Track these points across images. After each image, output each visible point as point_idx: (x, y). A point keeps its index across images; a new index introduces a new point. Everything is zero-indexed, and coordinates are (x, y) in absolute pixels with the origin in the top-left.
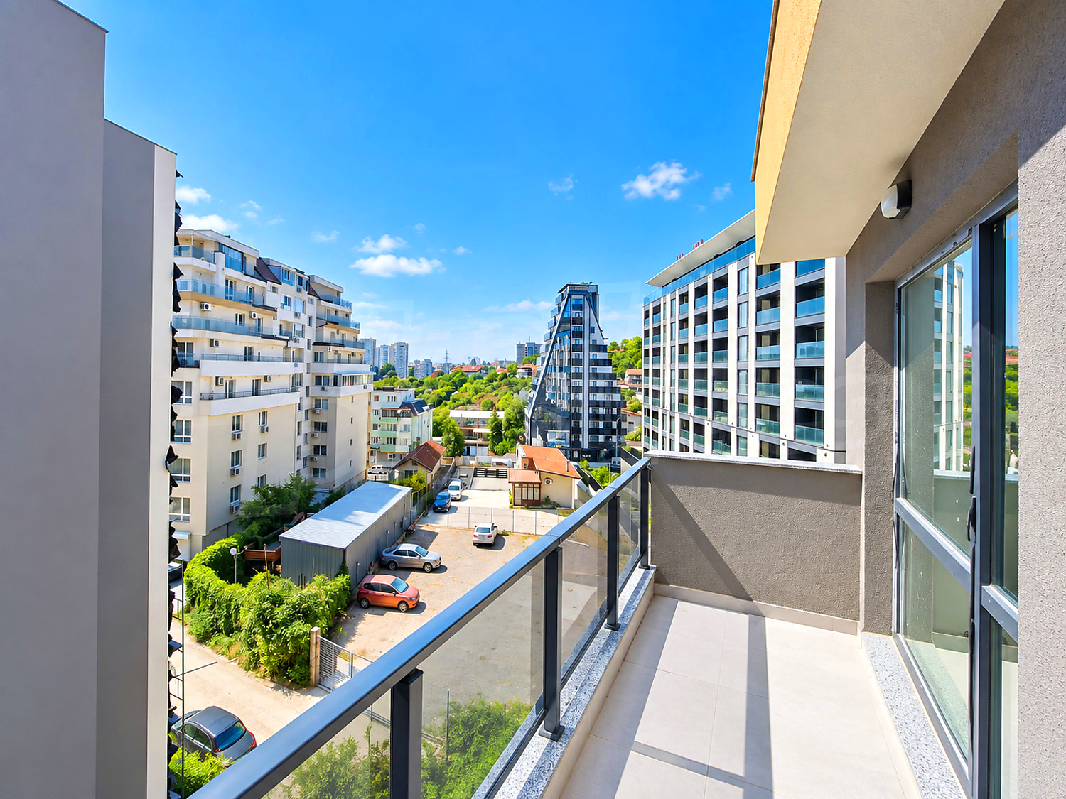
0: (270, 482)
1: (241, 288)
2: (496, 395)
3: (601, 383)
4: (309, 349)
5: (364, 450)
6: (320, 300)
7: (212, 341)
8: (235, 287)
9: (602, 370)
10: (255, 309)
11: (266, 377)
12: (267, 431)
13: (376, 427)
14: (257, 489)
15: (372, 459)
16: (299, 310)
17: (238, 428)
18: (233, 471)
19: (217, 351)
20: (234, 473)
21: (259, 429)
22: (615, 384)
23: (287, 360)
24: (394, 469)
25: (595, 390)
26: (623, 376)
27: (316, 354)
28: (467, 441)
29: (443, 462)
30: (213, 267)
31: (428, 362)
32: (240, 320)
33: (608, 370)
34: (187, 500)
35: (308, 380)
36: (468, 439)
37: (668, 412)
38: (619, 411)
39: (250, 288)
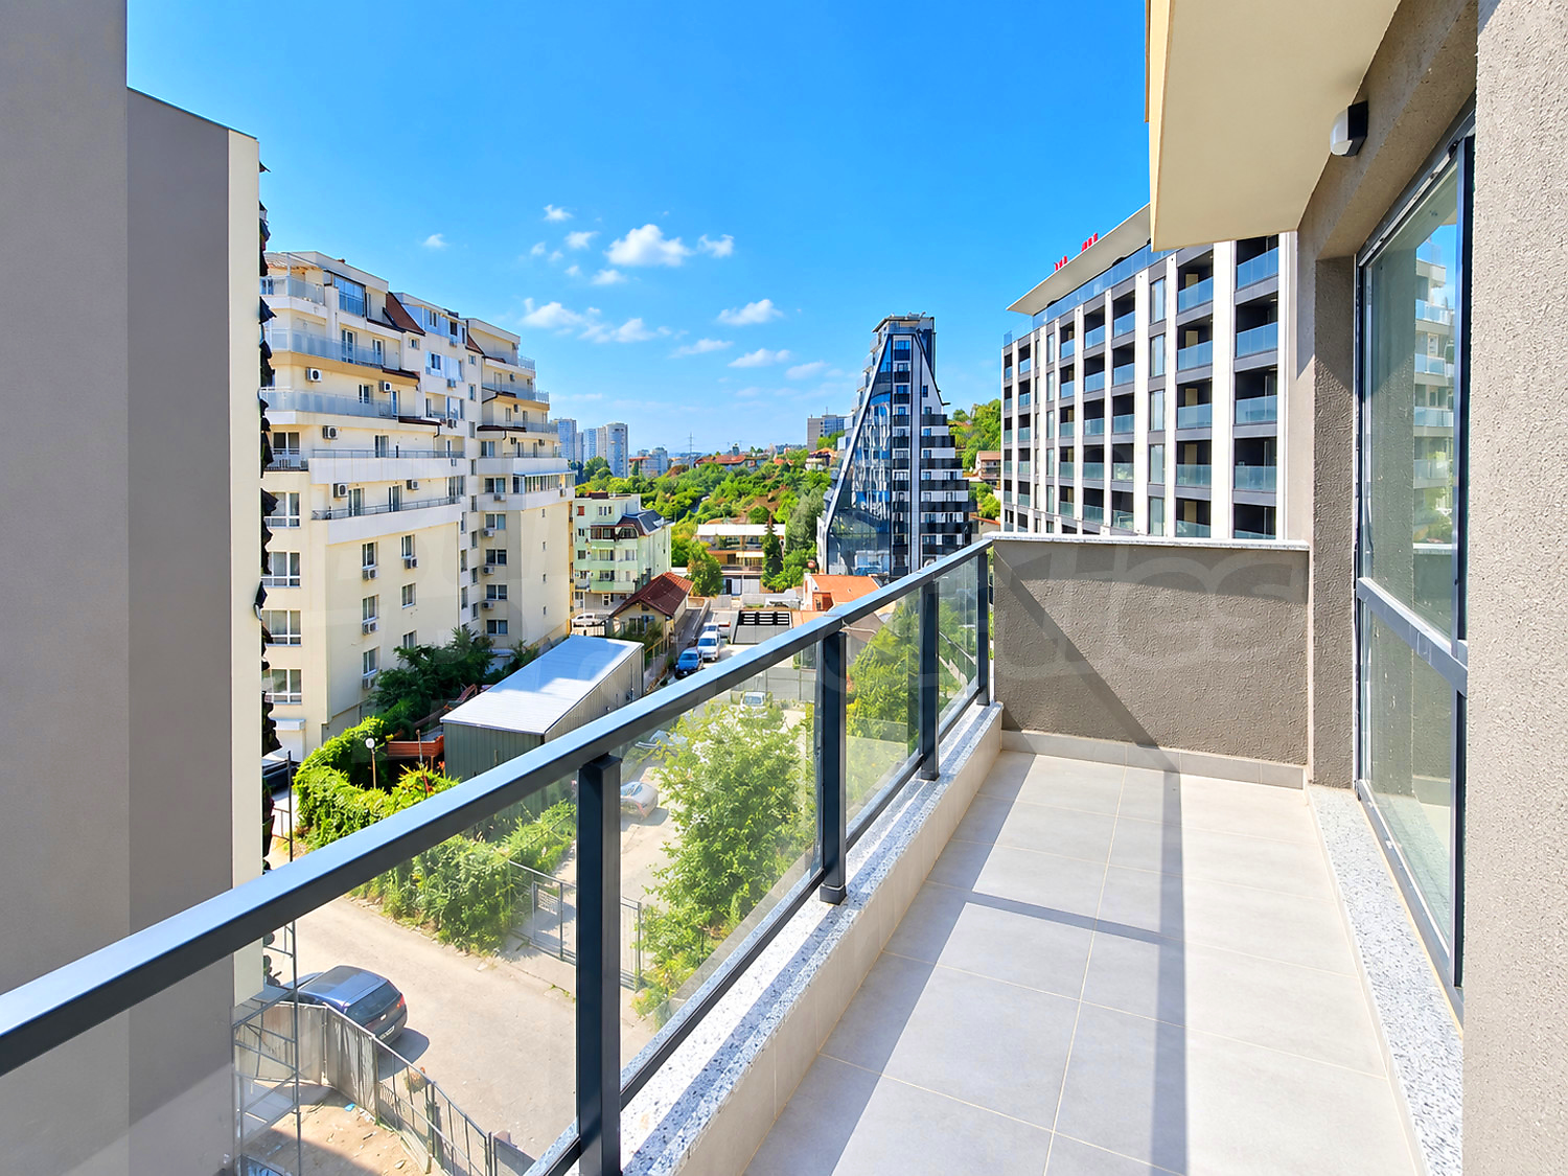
0: (423, 641)
1: (364, 343)
2: (773, 499)
3: (939, 474)
4: (473, 436)
5: (565, 589)
6: (485, 357)
7: (325, 429)
8: (356, 342)
9: (937, 453)
10: (388, 378)
11: (409, 482)
12: (414, 565)
13: (581, 555)
14: (403, 652)
15: (577, 603)
16: (454, 375)
17: (371, 563)
18: (365, 626)
19: (333, 444)
20: (368, 629)
21: (402, 564)
22: (960, 474)
23: (439, 455)
24: (612, 616)
25: (930, 485)
26: (972, 462)
27: (483, 444)
28: (725, 572)
29: (687, 604)
30: (322, 312)
31: (662, 451)
32: (366, 395)
33: (950, 453)
34: (296, 674)
35: (473, 486)
36: (728, 568)
37: (1043, 516)
38: (966, 517)
39: (379, 343)
